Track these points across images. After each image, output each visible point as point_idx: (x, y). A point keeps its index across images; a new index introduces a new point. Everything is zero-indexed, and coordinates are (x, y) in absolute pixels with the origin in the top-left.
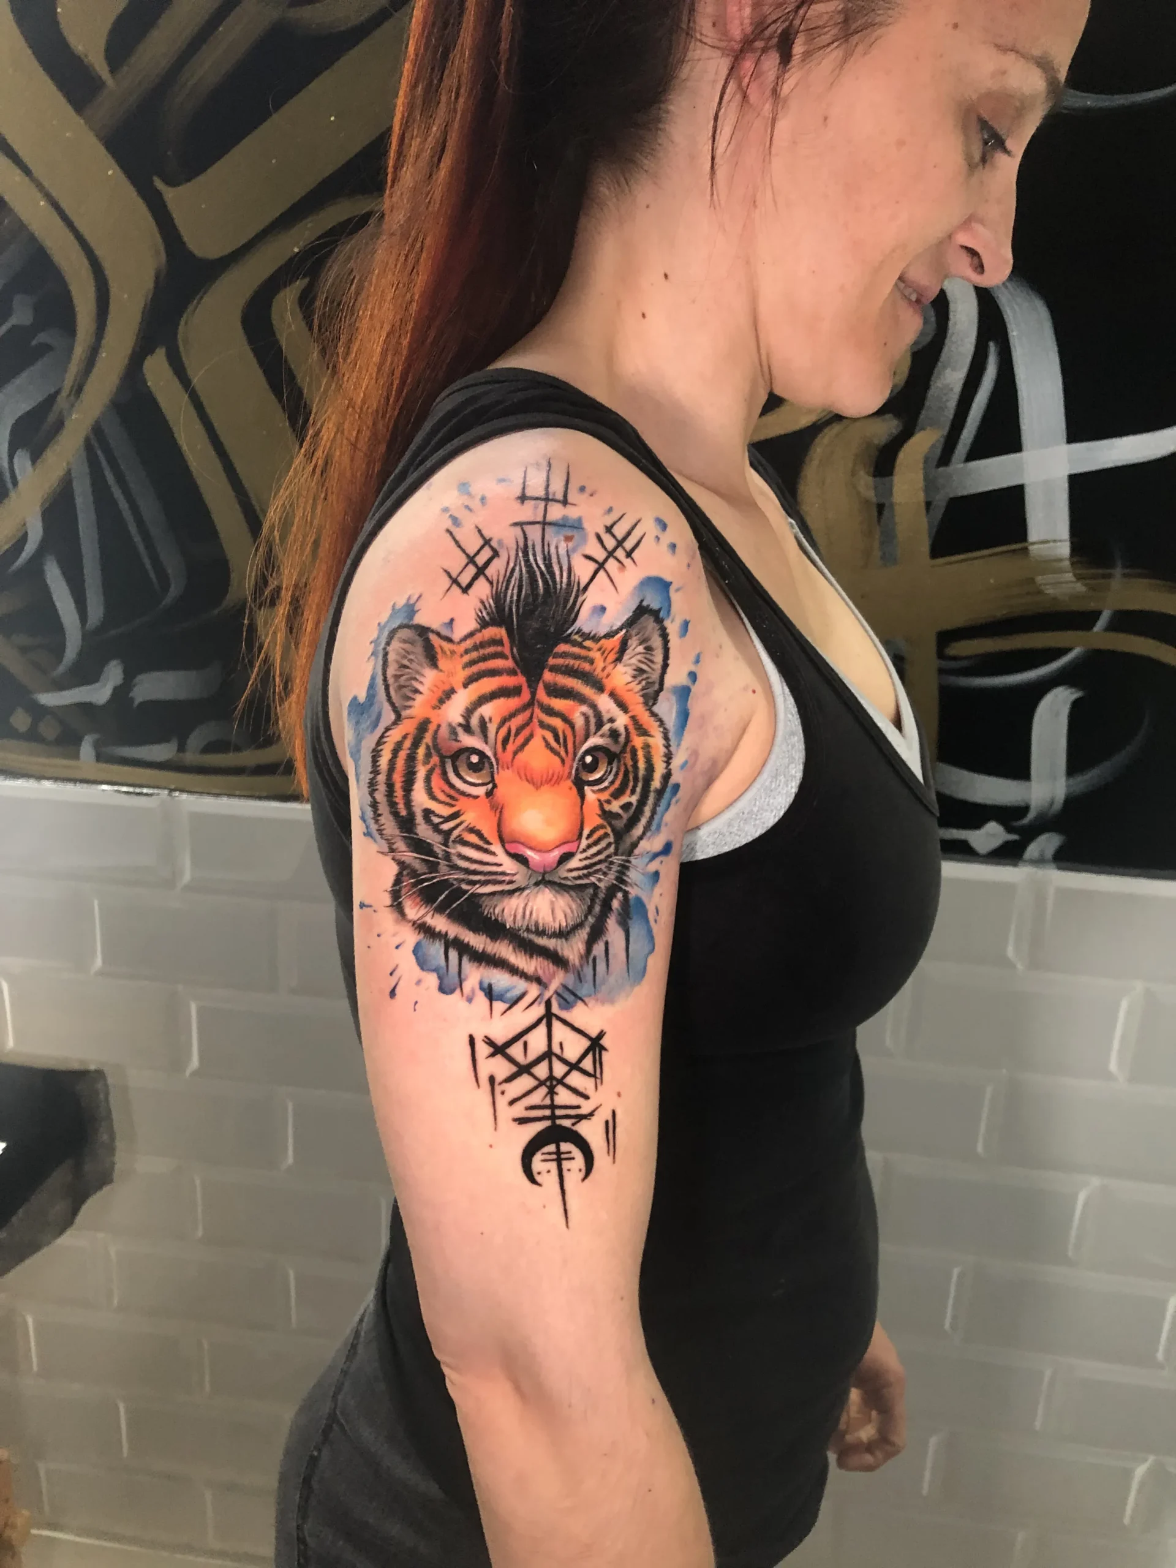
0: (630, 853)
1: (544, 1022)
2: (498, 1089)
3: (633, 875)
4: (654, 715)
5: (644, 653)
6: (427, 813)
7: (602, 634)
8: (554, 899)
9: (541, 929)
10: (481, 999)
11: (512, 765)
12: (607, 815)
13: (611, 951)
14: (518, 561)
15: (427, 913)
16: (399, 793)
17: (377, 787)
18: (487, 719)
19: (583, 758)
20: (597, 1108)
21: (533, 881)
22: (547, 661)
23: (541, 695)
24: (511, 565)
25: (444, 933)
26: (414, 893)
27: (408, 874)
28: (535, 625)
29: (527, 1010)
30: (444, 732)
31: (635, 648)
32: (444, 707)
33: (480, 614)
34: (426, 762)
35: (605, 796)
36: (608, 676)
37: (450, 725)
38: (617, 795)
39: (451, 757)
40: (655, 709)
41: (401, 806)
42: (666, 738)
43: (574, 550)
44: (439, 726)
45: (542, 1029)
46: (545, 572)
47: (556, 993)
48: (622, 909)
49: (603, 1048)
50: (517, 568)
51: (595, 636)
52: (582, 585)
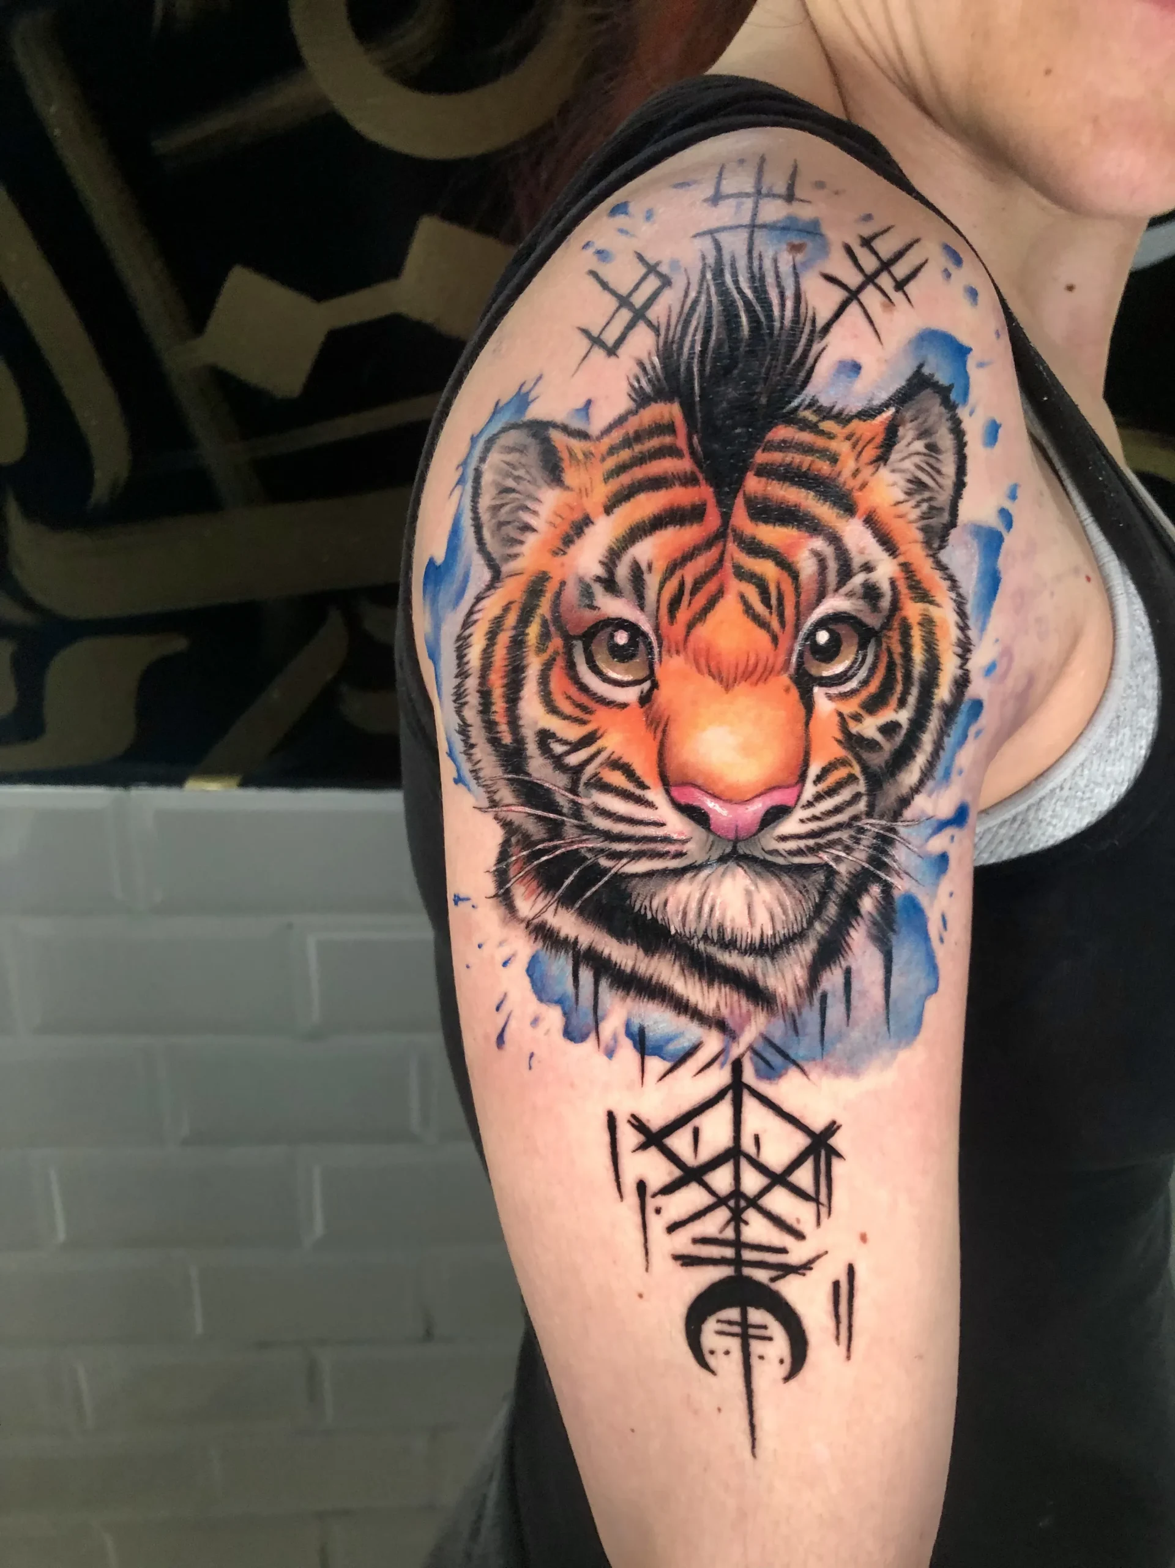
0: (896, 815)
1: (729, 1097)
2: (651, 1204)
3: (900, 855)
4: (941, 567)
5: (925, 454)
6: (545, 737)
7: (854, 411)
8: (753, 888)
9: (728, 937)
10: (627, 1052)
11: (685, 648)
12: (854, 742)
13: (856, 985)
14: (705, 287)
15: (547, 906)
16: (499, 705)
17: (467, 699)
18: (644, 567)
19: (811, 635)
20: (818, 1257)
21: (716, 855)
22: (752, 456)
23: (740, 518)
24: (693, 294)
25: (573, 940)
26: (527, 873)
27: (518, 841)
28: (731, 393)
29: (700, 1075)
30: (572, 593)
31: (909, 444)
32: (573, 550)
33: (636, 385)
34: (540, 649)
35: (851, 707)
36: (863, 486)
37: (581, 580)
38: (873, 705)
39: (581, 637)
40: (944, 556)
41: (503, 728)
42: (962, 613)
43: (806, 265)
44: (563, 583)
45: (725, 1109)
46: (754, 302)
47: (751, 1048)
48: (880, 913)
49: (833, 1153)
50: (703, 298)
51: (840, 413)
52: (821, 322)
